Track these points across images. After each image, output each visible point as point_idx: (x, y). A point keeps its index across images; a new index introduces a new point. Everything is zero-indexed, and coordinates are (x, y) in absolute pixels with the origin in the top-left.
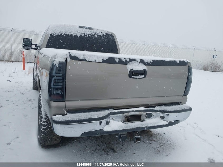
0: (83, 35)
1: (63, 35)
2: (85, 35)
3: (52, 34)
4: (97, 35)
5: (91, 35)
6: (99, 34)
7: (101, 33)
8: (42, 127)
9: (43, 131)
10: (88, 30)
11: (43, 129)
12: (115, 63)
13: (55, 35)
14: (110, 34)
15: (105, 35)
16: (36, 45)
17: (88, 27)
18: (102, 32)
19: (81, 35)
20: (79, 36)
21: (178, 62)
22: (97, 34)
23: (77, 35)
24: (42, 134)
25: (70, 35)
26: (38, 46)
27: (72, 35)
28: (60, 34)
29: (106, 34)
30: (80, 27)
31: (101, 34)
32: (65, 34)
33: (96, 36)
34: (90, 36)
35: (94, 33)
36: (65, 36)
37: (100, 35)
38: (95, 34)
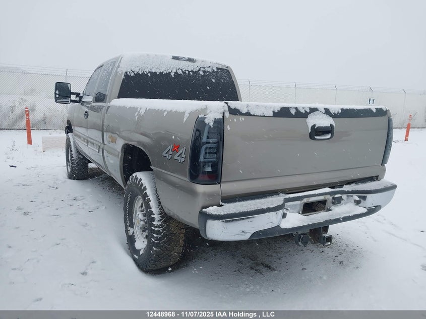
0: (180, 72)
1: (145, 73)
2: (184, 73)
3: (128, 73)
4: (203, 71)
5: (192, 71)
6: (207, 69)
7: (209, 67)
8: (155, 235)
9: (156, 242)
10: (188, 63)
11: (157, 239)
12: (291, 116)
13: (132, 74)
14: (224, 68)
15: (216, 70)
16: (78, 95)
17: (187, 57)
18: (211, 65)
19: (176, 73)
20: (172, 74)
21: (374, 111)
22: (202, 69)
23: (170, 73)
24: (154, 249)
25: (158, 73)
26: (81, 95)
27: (161, 73)
28: (140, 73)
29: (218, 69)
30: (175, 58)
31: (210, 70)
32: (149, 72)
33: (202, 73)
34: (191, 73)
35: (198, 69)
36: (149, 75)
37: (208, 72)
38: (200, 70)
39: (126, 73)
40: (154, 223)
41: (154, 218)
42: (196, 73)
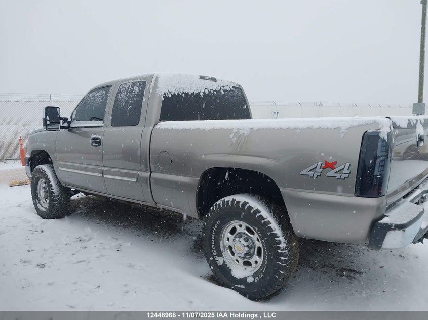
0: (207, 92)
1: (180, 93)
2: (210, 92)
3: (166, 94)
4: (224, 90)
5: (216, 91)
6: (226, 88)
7: (227, 86)
10: (211, 82)
13: (170, 96)
14: (238, 86)
15: (232, 89)
16: (65, 120)
17: (210, 76)
18: (228, 84)
19: (204, 93)
20: (201, 94)
22: (222, 88)
23: (199, 93)
25: (190, 94)
27: (193, 94)
29: (233, 87)
30: (202, 78)
31: (228, 89)
32: (183, 93)
33: (223, 92)
34: (215, 93)
35: (219, 88)
36: (183, 95)
37: (227, 91)
38: (221, 89)
39: (165, 94)
40: (280, 246)
41: (279, 240)
42: (219, 92)
